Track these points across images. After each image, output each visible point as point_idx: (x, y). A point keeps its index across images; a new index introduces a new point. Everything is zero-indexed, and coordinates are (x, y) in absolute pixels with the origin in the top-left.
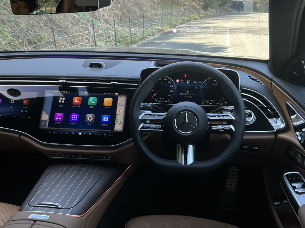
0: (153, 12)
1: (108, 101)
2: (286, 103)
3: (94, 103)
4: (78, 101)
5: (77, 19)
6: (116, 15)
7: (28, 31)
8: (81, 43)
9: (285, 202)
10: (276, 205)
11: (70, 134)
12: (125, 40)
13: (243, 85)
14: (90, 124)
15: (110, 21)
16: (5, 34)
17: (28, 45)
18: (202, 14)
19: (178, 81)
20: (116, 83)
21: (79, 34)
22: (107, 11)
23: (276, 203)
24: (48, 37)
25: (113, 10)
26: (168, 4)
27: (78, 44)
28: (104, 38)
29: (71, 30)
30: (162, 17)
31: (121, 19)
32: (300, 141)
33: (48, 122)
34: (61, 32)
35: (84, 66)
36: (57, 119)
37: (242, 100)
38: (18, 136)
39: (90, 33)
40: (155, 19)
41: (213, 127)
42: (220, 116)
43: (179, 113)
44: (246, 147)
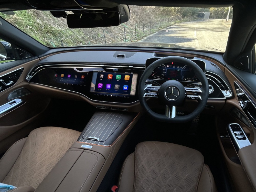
0: (156, 19)
1: (127, 77)
2: (234, 83)
3: (119, 78)
6: (137, 21)
7: (92, 31)
9: (226, 136)
10: (221, 138)
11: (106, 96)
12: (141, 35)
13: (207, 69)
15: (133, 25)
17: (92, 39)
18: (182, 20)
19: (168, 66)
20: (132, 67)
21: (117, 32)
22: (132, 20)
23: (221, 137)
24: (102, 34)
25: (135, 19)
26: (164, 15)
27: (117, 38)
28: (130, 34)
30: (160, 22)
31: (139, 24)
32: (242, 107)
33: (94, 89)
35: (114, 56)
36: (99, 87)
37: (206, 79)
38: (79, 95)
39: (123, 32)
40: (157, 23)
41: (188, 96)
42: (193, 89)
43: (168, 88)
44: (207, 106)
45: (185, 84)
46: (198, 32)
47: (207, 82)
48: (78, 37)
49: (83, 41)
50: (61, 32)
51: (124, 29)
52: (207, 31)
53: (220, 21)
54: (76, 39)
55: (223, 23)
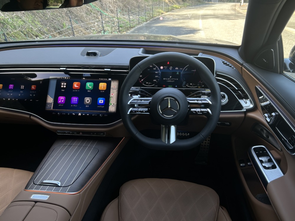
0: (146, 3)
1: (103, 86)
2: (256, 87)
3: (91, 87)
4: (77, 85)
5: (89, 10)
6: (119, 6)
7: (53, 20)
8: (93, 29)
9: (249, 164)
10: (241, 166)
11: (71, 115)
12: (125, 25)
13: (218, 70)
14: (88, 106)
15: (114, 11)
16: (36, 23)
17: (53, 31)
18: (182, 4)
19: (162, 68)
20: (109, 70)
21: (91, 21)
22: (112, 4)
23: (241, 165)
24: (68, 24)
27: (91, 29)
28: (110, 24)
29: (86, 19)
30: (153, 7)
31: (123, 10)
32: (268, 123)
33: (52, 105)
34: (78, 21)
35: (82, 54)
36: (60, 102)
37: (217, 84)
39: (100, 21)
40: (148, 9)
41: (192, 110)
42: (198, 100)
43: (163, 99)
44: (219, 123)
45: (187, 93)
46: (205, 20)
47: (218, 88)
48: (32, 28)
49: (40, 34)
50: (4, 21)
51: (101, 17)
52: (215, 19)
53: (233, 6)
54: (29, 31)
55: (236, 8)
